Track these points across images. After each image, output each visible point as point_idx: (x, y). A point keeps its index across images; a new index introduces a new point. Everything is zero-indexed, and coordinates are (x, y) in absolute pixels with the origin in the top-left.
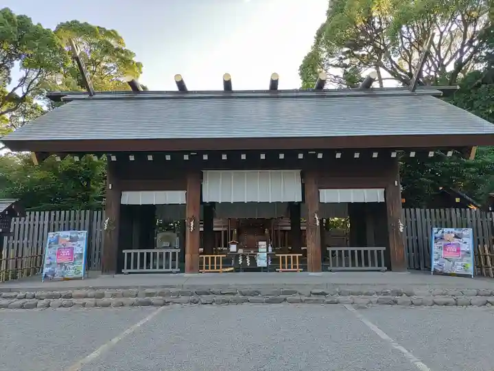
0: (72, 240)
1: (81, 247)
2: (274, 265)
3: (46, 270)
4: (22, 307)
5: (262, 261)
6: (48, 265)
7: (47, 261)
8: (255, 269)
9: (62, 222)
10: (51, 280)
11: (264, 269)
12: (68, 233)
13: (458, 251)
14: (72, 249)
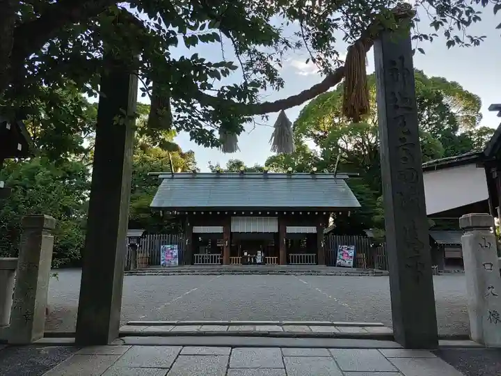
0: (172, 249)
1: (176, 253)
2: (264, 262)
3: (162, 263)
4: (164, 275)
5: (259, 261)
6: (163, 260)
7: (162, 259)
8: (255, 263)
9: (167, 240)
10: (165, 267)
11: (259, 264)
12: (169, 246)
13: (348, 256)
14: (172, 253)
